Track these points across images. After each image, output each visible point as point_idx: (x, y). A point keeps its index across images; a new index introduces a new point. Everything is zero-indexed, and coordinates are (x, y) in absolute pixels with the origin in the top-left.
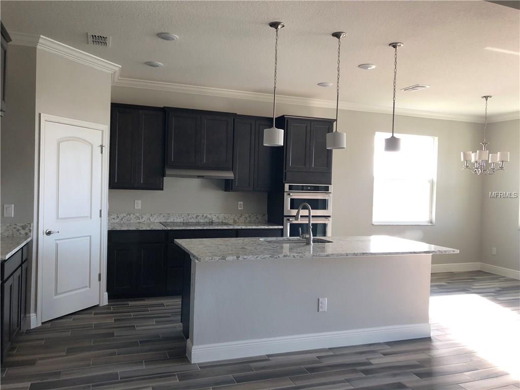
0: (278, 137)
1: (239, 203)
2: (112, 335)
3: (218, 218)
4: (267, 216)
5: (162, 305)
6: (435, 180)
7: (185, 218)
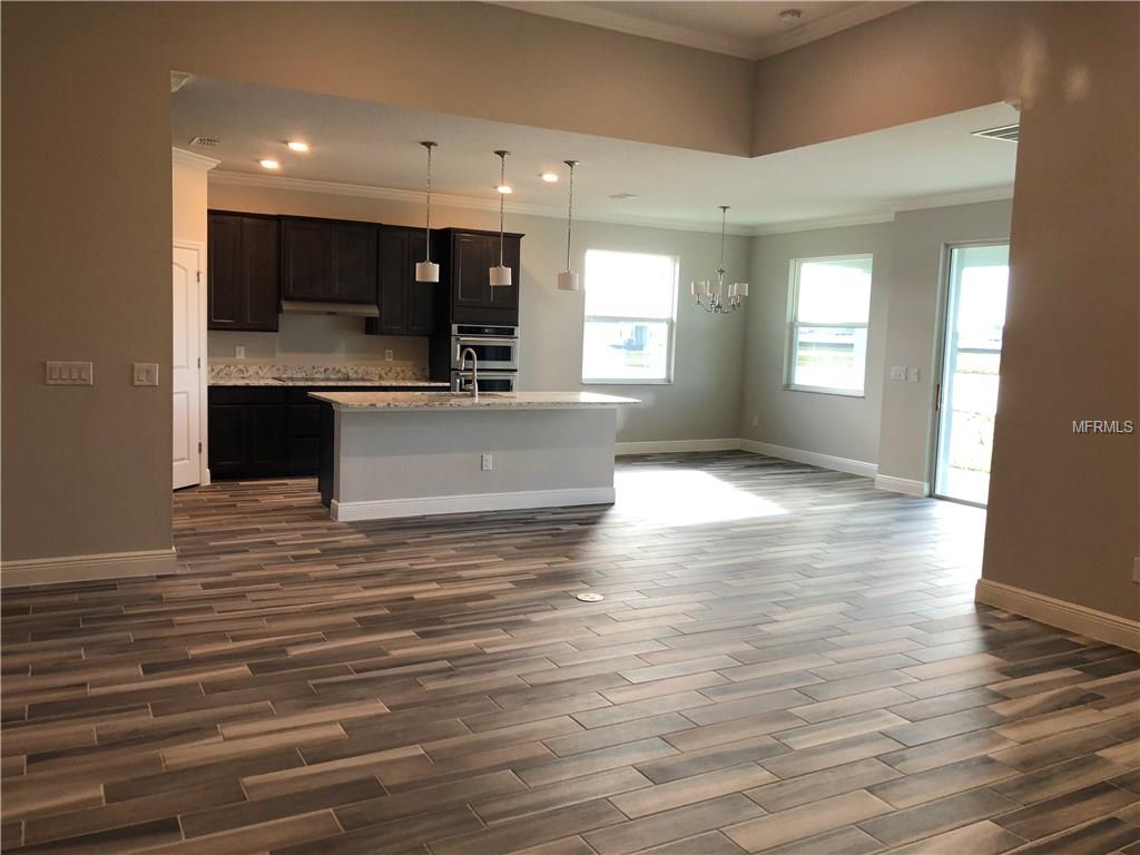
0: (431, 272)
1: (387, 351)
2: (235, 506)
3: (356, 372)
4: (428, 370)
5: (286, 484)
6: (675, 319)
7: (309, 372)
